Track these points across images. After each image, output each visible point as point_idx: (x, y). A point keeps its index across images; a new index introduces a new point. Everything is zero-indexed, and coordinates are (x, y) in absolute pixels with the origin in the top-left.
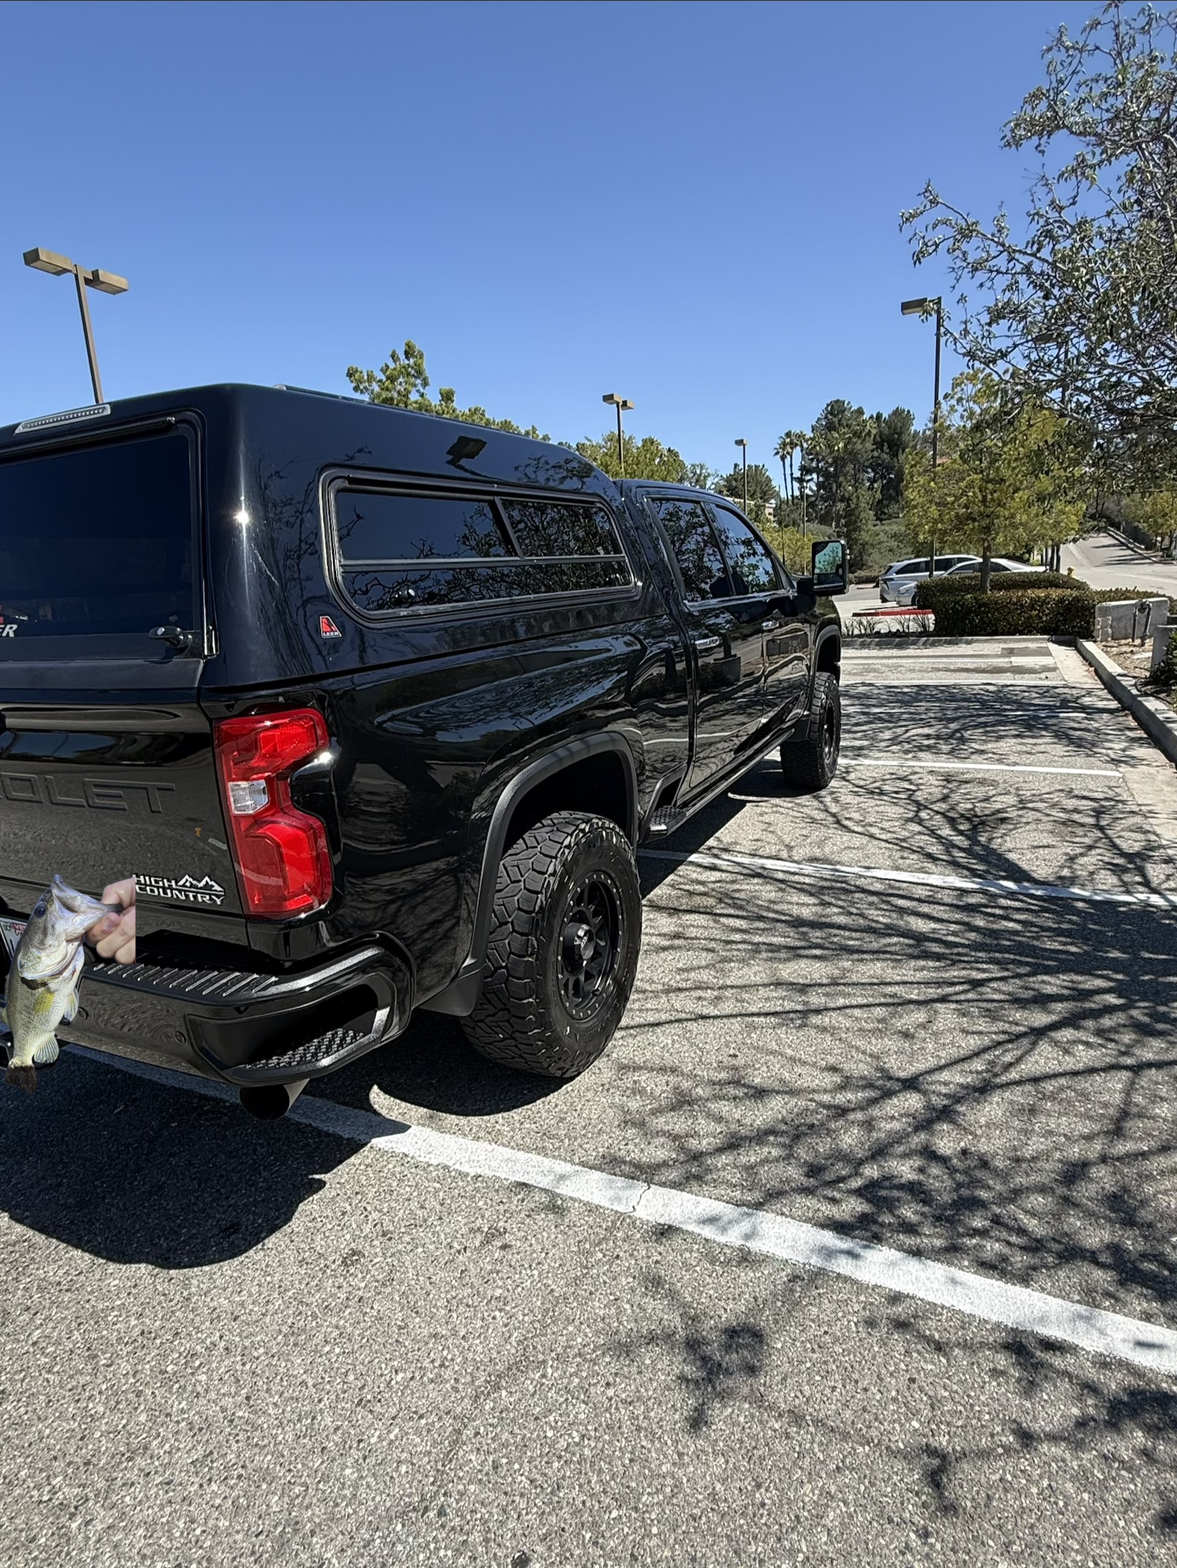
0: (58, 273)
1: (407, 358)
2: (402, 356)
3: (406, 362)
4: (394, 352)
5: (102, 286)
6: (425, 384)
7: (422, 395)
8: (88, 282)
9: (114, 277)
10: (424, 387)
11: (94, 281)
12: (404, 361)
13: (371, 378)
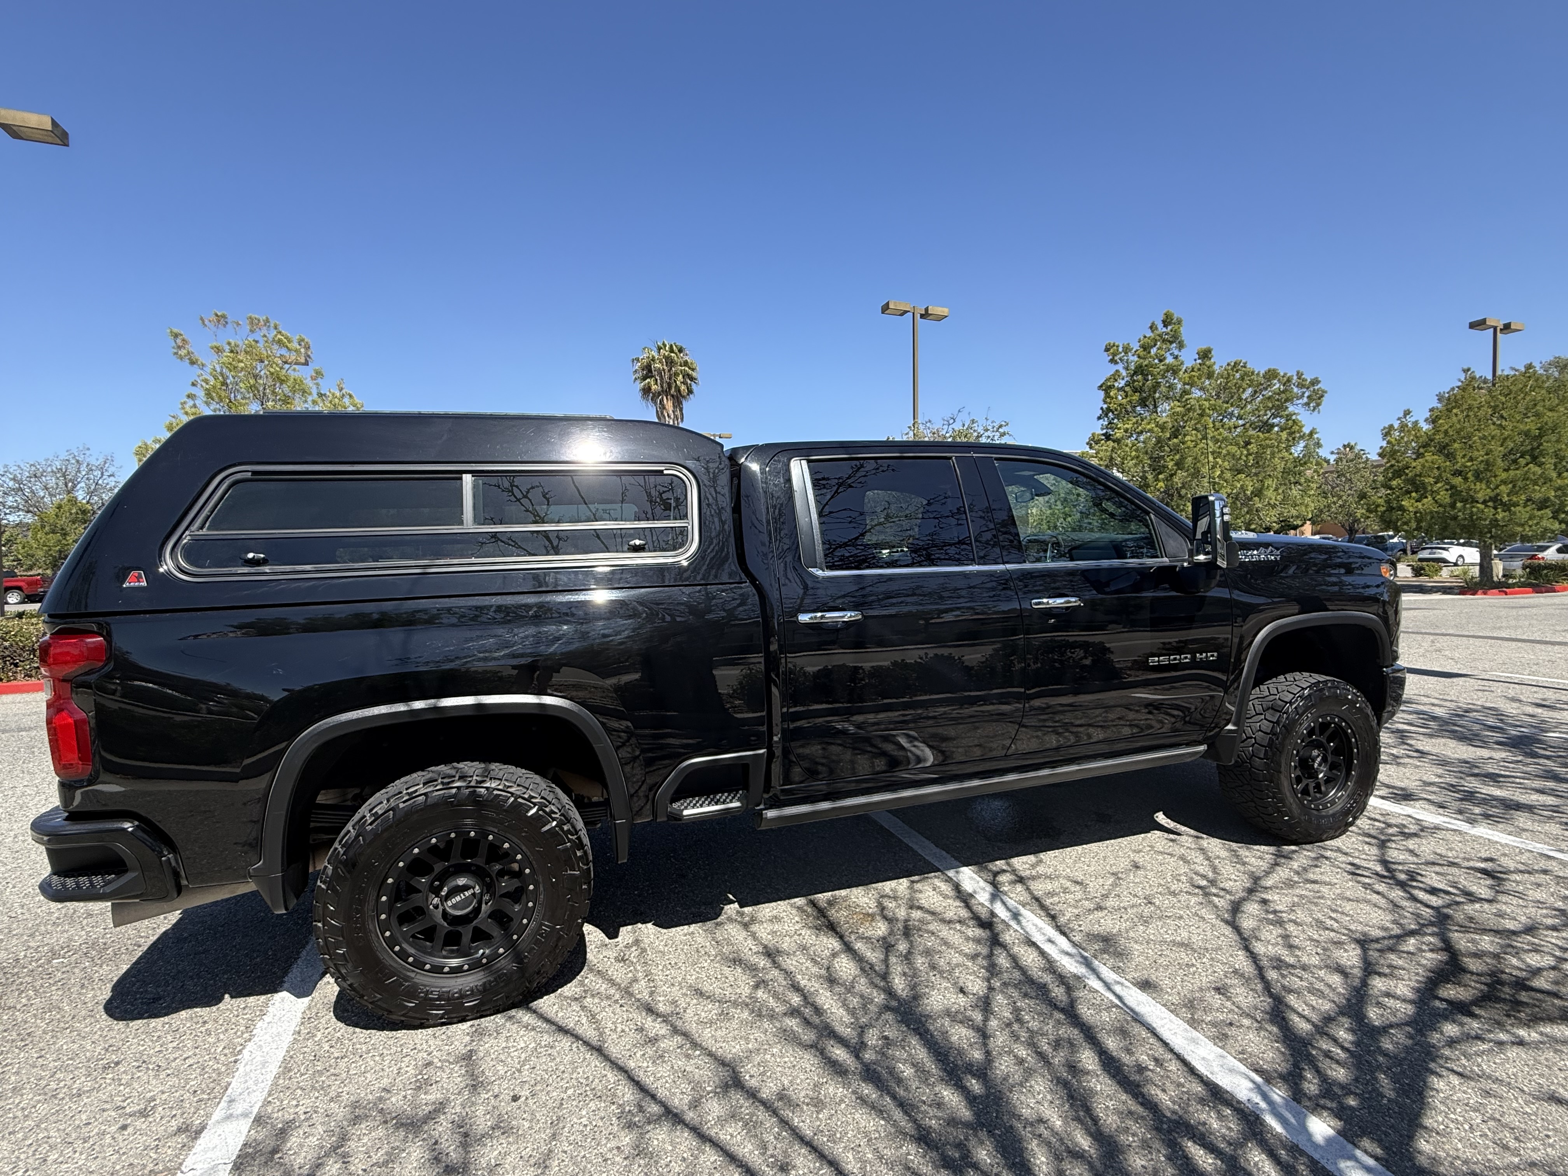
0: (902, 315)
1: (1165, 326)
2: (1160, 326)
3: (1164, 330)
4: (1153, 324)
5: (931, 317)
6: (1181, 346)
7: (1176, 357)
8: (922, 316)
9: (940, 309)
10: (1180, 350)
11: (925, 315)
12: (1161, 328)
13: (1127, 350)
